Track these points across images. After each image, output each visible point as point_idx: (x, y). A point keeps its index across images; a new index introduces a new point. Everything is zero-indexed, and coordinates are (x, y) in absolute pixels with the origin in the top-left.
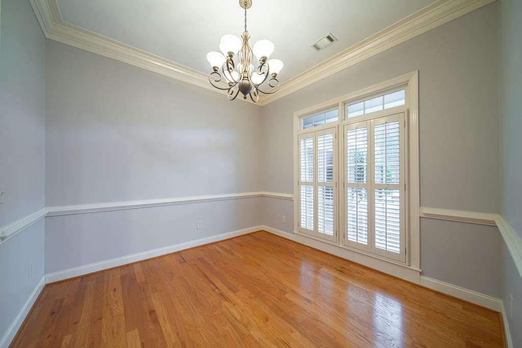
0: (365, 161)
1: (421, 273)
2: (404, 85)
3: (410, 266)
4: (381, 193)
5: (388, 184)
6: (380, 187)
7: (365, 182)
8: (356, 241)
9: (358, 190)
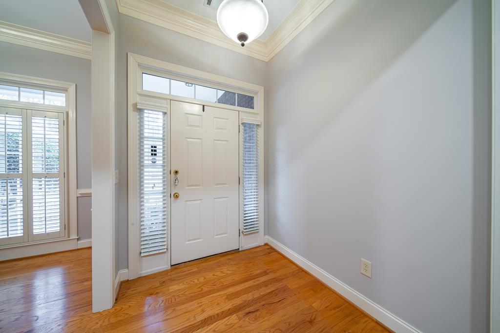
0: (20, 150)
1: (78, 239)
2: (64, 90)
3: (69, 238)
4: (40, 181)
5: (48, 173)
6: (39, 176)
7: (21, 172)
8: (6, 237)
9: (9, 181)
